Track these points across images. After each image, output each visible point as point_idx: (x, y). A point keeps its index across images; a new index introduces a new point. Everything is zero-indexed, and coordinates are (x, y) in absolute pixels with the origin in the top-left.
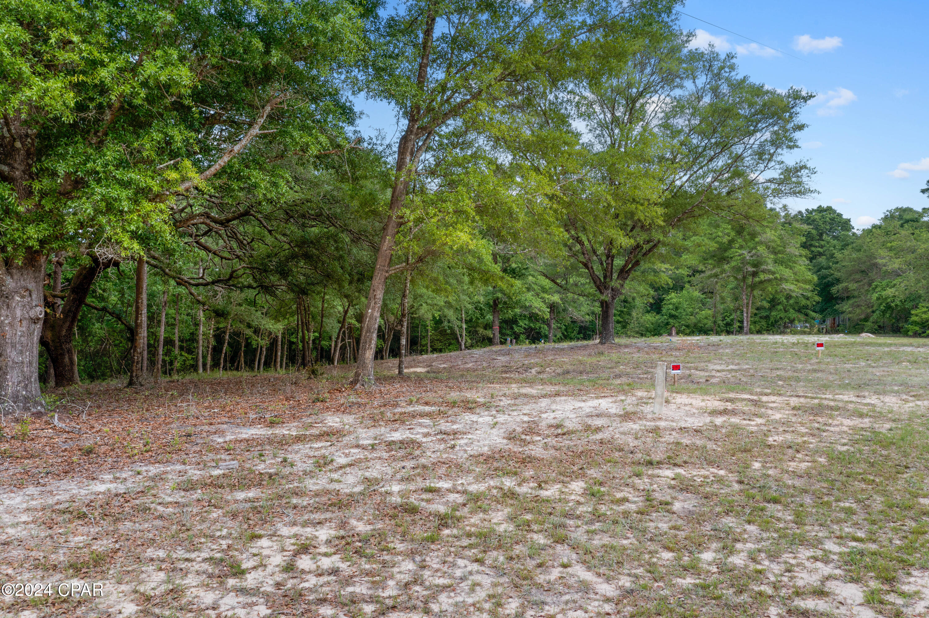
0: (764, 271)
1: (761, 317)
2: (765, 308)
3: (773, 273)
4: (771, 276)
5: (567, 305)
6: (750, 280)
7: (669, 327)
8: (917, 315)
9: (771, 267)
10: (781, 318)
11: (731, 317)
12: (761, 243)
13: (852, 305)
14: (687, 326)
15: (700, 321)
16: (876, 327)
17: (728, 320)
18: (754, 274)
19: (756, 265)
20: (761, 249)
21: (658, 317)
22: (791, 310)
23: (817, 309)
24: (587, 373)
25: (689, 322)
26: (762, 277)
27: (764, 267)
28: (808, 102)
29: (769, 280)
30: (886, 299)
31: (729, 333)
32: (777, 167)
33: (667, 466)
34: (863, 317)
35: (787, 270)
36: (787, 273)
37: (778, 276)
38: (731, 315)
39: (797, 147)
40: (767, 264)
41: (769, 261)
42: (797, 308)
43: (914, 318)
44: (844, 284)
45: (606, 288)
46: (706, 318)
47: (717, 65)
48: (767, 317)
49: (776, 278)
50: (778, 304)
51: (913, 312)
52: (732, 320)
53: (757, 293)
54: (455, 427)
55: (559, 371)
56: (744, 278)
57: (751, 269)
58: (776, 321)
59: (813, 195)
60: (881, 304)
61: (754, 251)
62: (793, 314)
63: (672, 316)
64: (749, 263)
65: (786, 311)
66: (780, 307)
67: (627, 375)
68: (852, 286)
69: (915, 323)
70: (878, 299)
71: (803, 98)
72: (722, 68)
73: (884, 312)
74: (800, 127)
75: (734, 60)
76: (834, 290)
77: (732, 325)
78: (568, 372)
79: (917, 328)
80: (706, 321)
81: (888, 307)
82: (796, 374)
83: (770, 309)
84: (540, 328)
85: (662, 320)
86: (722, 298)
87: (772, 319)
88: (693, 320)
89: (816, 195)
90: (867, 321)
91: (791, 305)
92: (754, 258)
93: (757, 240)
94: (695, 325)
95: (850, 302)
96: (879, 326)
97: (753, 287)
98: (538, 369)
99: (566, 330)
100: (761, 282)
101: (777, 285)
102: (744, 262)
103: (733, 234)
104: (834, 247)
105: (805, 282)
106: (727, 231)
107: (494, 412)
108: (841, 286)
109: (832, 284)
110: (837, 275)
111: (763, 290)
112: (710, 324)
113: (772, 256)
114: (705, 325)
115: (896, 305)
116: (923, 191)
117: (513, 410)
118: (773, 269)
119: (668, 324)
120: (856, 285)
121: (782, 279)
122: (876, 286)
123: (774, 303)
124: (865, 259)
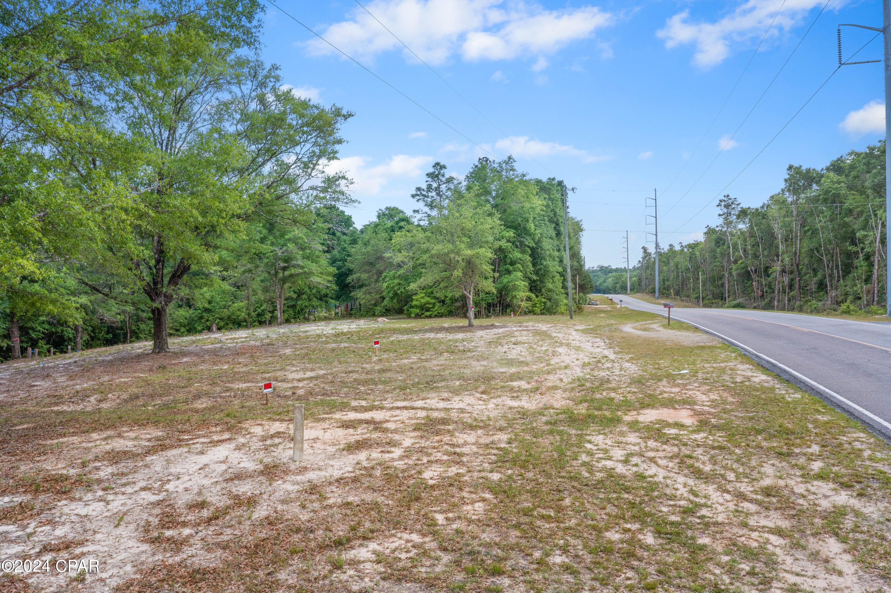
0: (294, 266)
1: (288, 307)
2: (292, 298)
3: (302, 268)
4: (301, 271)
5: (95, 306)
6: (281, 275)
7: (203, 321)
8: (417, 300)
9: (300, 262)
10: (306, 306)
11: (262, 308)
12: (289, 240)
13: (365, 293)
14: (221, 319)
15: (233, 314)
16: (384, 310)
17: (259, 311)
18: (284, 269)
19: (287, 260)
20: (291, 246)
21: (191, 311)
22: (314, 299)
23: (334, 296)
24: (161, 396)
25: (223, 314)
26: (293, 271)
27: (293, 262)
28: (348, 120)
29: (298, 275)
30: (393, 287)
31: (261, 323)
32: (320, 175)
33: (358, 542)
34: (373, 302)
35: (314, 264)
36: (314, 267)
37: (306, 270)
38: (261, 305)
39: (336, 158)
40: (297, 260)
41: (299, 257)
42: (318, 297)
43: (415, 303)
44: (358, 275)
45: (158, 295)
46: (239, 310)
47: (261, 74)
48: (293, 307)
49: (305, 272)
50: (303, 294)
51: (414, 297)
52: (263, 311)
53: (287, 285)
54: (60, 532)
55: (125, 396)
56: (277, 273)
57: (282, 265)
58: (302, 310)
59: (354, 204)
60: (390, 292)
61: (285, 248)
62: (315, 302)
63: (207, 310)
64: (281, 259)
65: (310, 300)
66: (304, 296)
67: (207, 394)
68: (364, 276)
69: (416, 307)
70: (387, 287)
71: (344, 116)
72: (266, 77)
73: (392, 298)
74: (340, 142)
75: (278, 72)
76: (349, 279)
77: (263, 315)
78: (137, 397)
79: (418, 311)
80: (238, 313)
81: (396, 294)
82: (369, 377)
83: (297, 300)
84: (62, 331)
85: (196, 314)
86: (254, 291)
87: (298, 308)
88: (226, 313)
89: (356, 204)
90: (376, 306)
91: (314, 294)
92: (285, 254)
93: (286, 237)
94: (229, 317)
95: (364, 290)
96: (386, 310)
97: (284, 280)
98: (97, 396)
99: (93, 331)
100: (291, 276)
101: (306, 278)
102: (277, 258)
103: (265, 231)
104: (345, 241)
105: (329, 274)
106: (259, 229)
107: (100, 493)
108: (355, 276)
109: (347, 275)
110: (351, 266)
111: (294, 283)
112: (243, 315)
113: (301, 252)
114: (238, 316)
115: (401, 292)
116: (413, 196)
117: (124, 485)
118: (301, 264)
119: (201, 318)
120: (367, 275)
121: (311, 273)
122: (386, 277)
123: (300, 294)
124: (372, 252)
